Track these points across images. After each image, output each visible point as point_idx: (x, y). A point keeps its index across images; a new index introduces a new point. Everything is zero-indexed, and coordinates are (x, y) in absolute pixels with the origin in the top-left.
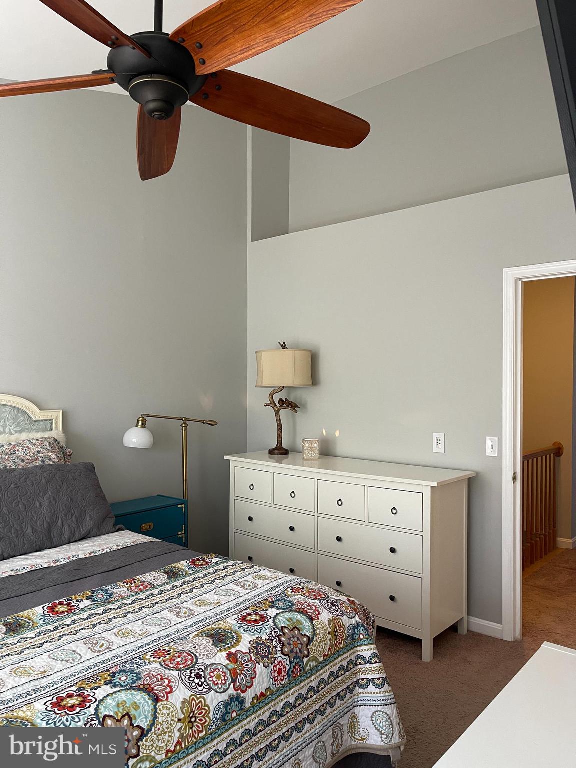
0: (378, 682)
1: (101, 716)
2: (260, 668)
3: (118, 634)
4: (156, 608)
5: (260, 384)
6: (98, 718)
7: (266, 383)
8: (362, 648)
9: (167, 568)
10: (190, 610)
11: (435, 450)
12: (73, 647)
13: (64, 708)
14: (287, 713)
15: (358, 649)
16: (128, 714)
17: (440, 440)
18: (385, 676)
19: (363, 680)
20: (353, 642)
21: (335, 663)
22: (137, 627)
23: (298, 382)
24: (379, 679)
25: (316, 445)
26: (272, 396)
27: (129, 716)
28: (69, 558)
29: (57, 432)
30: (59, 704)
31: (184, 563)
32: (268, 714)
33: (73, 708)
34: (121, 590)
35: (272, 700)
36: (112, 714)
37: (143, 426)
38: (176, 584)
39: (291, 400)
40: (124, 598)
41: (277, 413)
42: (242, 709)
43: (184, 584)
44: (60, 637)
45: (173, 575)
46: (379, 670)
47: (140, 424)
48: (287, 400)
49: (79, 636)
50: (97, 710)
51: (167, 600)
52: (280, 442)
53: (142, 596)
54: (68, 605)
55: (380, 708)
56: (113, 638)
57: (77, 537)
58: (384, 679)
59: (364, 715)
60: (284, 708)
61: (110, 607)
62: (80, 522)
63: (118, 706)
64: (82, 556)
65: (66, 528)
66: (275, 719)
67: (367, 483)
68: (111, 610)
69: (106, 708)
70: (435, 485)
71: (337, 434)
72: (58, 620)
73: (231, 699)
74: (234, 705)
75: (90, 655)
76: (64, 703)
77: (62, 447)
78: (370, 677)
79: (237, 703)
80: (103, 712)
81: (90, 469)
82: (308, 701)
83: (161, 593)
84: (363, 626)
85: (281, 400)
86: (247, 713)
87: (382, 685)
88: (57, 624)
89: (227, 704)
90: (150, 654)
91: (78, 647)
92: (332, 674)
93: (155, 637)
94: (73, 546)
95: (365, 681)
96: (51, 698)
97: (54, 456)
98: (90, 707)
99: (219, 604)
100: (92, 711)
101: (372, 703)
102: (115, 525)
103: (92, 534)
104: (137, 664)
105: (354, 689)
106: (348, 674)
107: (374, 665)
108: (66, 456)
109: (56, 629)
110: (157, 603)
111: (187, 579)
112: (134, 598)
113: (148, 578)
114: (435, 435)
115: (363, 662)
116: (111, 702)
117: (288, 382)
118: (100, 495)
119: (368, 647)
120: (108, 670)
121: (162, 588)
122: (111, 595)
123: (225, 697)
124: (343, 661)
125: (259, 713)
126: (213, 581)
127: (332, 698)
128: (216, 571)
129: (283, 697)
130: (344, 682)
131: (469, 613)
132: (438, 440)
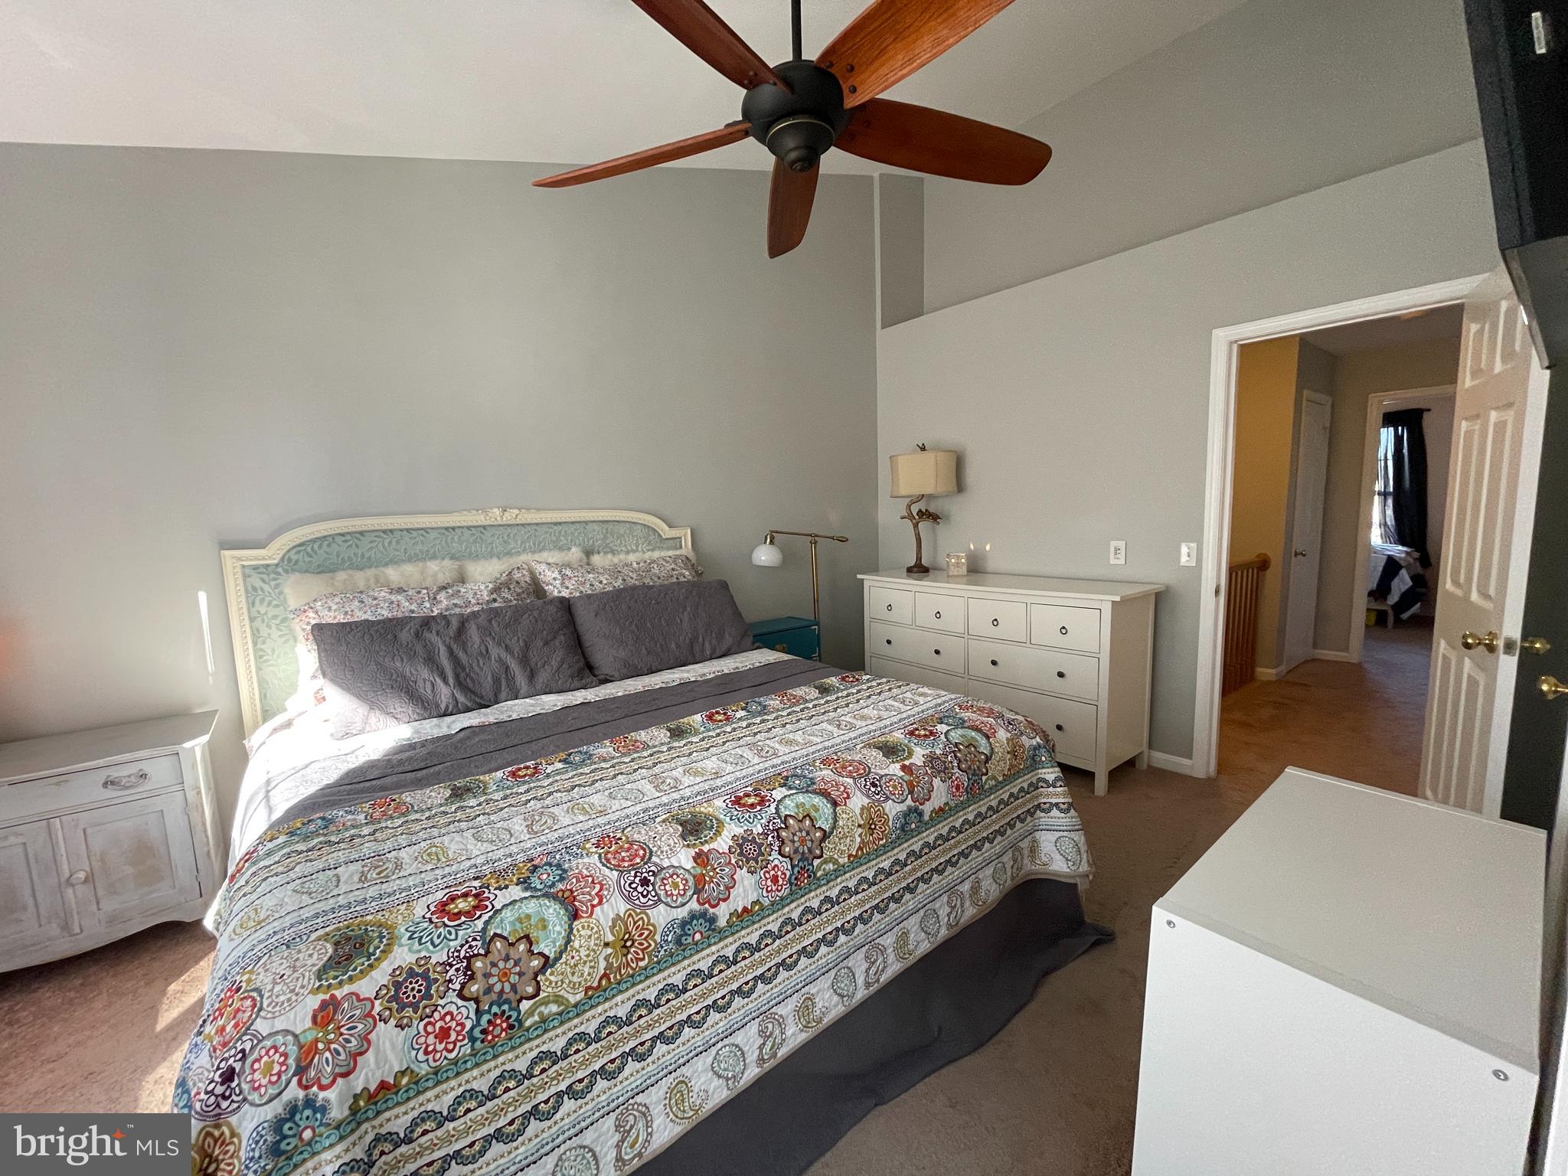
0: (1062, 806)
1: (783, 815)
2: (936, 782)
3: (781, 742)
4: (814, 721)
5: (896, 494)
6: (780, 817)
7: (903, 492)
8: (1044, 771)
9: (817, 683)
10: (849, 722)
11: (1113, 561)
12: (739, 751)
13: (744, 805)
14: (966, 830)
15: (1040, 771)
16: (808, 815)
17: (1119, 549)
18: (1070, 800)
19: (1045, 803)
20: (1034, 764)
21: (1015, 783)
22: (798, 737)
23: (941, 489)
24: (1064, 804)
25: (963, 560)
26: (909, 506)
27: (810, 817)
28: (714, 673)
29: (687, 549)
30: (738, 801)
31: (833, 679)
32: (947, 829)
33: (752, 806)
34: (773, 702)
35: (951, 816)
36: (793, 814)
37: (772, 542)
38: (829, 698)
39: (931, 510)
40: (778, 710)
41: (916, 526)
42: (920, 821)
43: (837, 698)
44: (724, 743)
45: (824, 690)
46: (1064, 795)
47: (768, 541)
48: (926, 510)
49: (741, 742)
50: (777, 809)
51: (824, 713)
52: (919, 558)
53: (797, 709)
54: (725, 714)
55: (1065, 834)
56: (777, 746)
57: (718, 653)
58: (1070, 805)
59: (1047, 841)
60: (962, 824)
61: (766, 717)
62: (720, 637)
63: (797, 806)
64: (726, 671)
65: (707, 644)
66: (954, 834)
67: (1029, 600)
68: (768, 720)
69: (785, 808)
70: (1117, 599)
71: (988, 547)
72: (718, 728)
73: (910, 810)
74: (913, 815)
75: (756, 760)
76: (743, 802)
77: (693, 565)
78: (1054, 801)
79: (915, 814)
80: (784, 812)
81: (724, 586)
82: (987, 820)
83: (815, 706)
84: (1045, 747)
85: (920, 511)
86: (927, 826)
87: (1068, 810)
88: (718, 731)
89: (906, 815)
90: (818, 761)
91: (743, 752)
92: (1012, 795)
93: (819, 747)
94: (715, 662)
95: (1048, 805)
96: (729, 796)
97: (687, 573)
98: (769, 806)
99: (880, 719)
100: (772, 809)
101: (1055, 828)
102: (753, 643)
103: (733, 650)
104: (808, 770)
105: (1035, 812)
106: (1028, 796)
107: (1059, 789)
108: (699, 574)
109: (718, 735)
110: (813, 716)
111: (840, 694)
112: (789, 710)
113: (799, 692)
114: (1114, 544)
115: (1045, 785)
116: (789, 802)
117: (928, 490)
118: (738, 614)
119: (1051, 770)
120: (779, 774)
121: (816, 702)
122: (765, 707)
123: (903, 807)
124: (1023, 782)
125: (938, 826)
126: (869, 697)
127: (1012, 819)
128: (869, 688)
129: (961, 813)
130: (1024, 804)
131: (1150, 746)
132: (1117, 549)
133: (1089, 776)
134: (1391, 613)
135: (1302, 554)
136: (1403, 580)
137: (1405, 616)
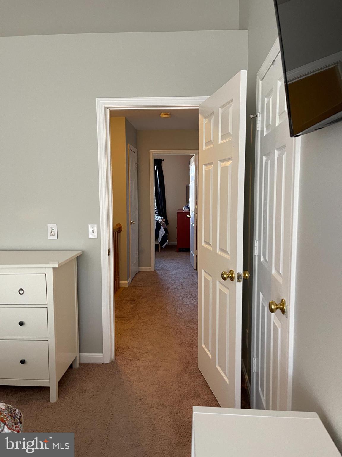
17: (53, 229)
70: (56, 266)
114: (49, 226)
131: (80, 351)
132: (52, 229)
133: (46, 389)
134: (159, 245)
135: (133, 223)
136: (162, 231)
137: (164, 246)
